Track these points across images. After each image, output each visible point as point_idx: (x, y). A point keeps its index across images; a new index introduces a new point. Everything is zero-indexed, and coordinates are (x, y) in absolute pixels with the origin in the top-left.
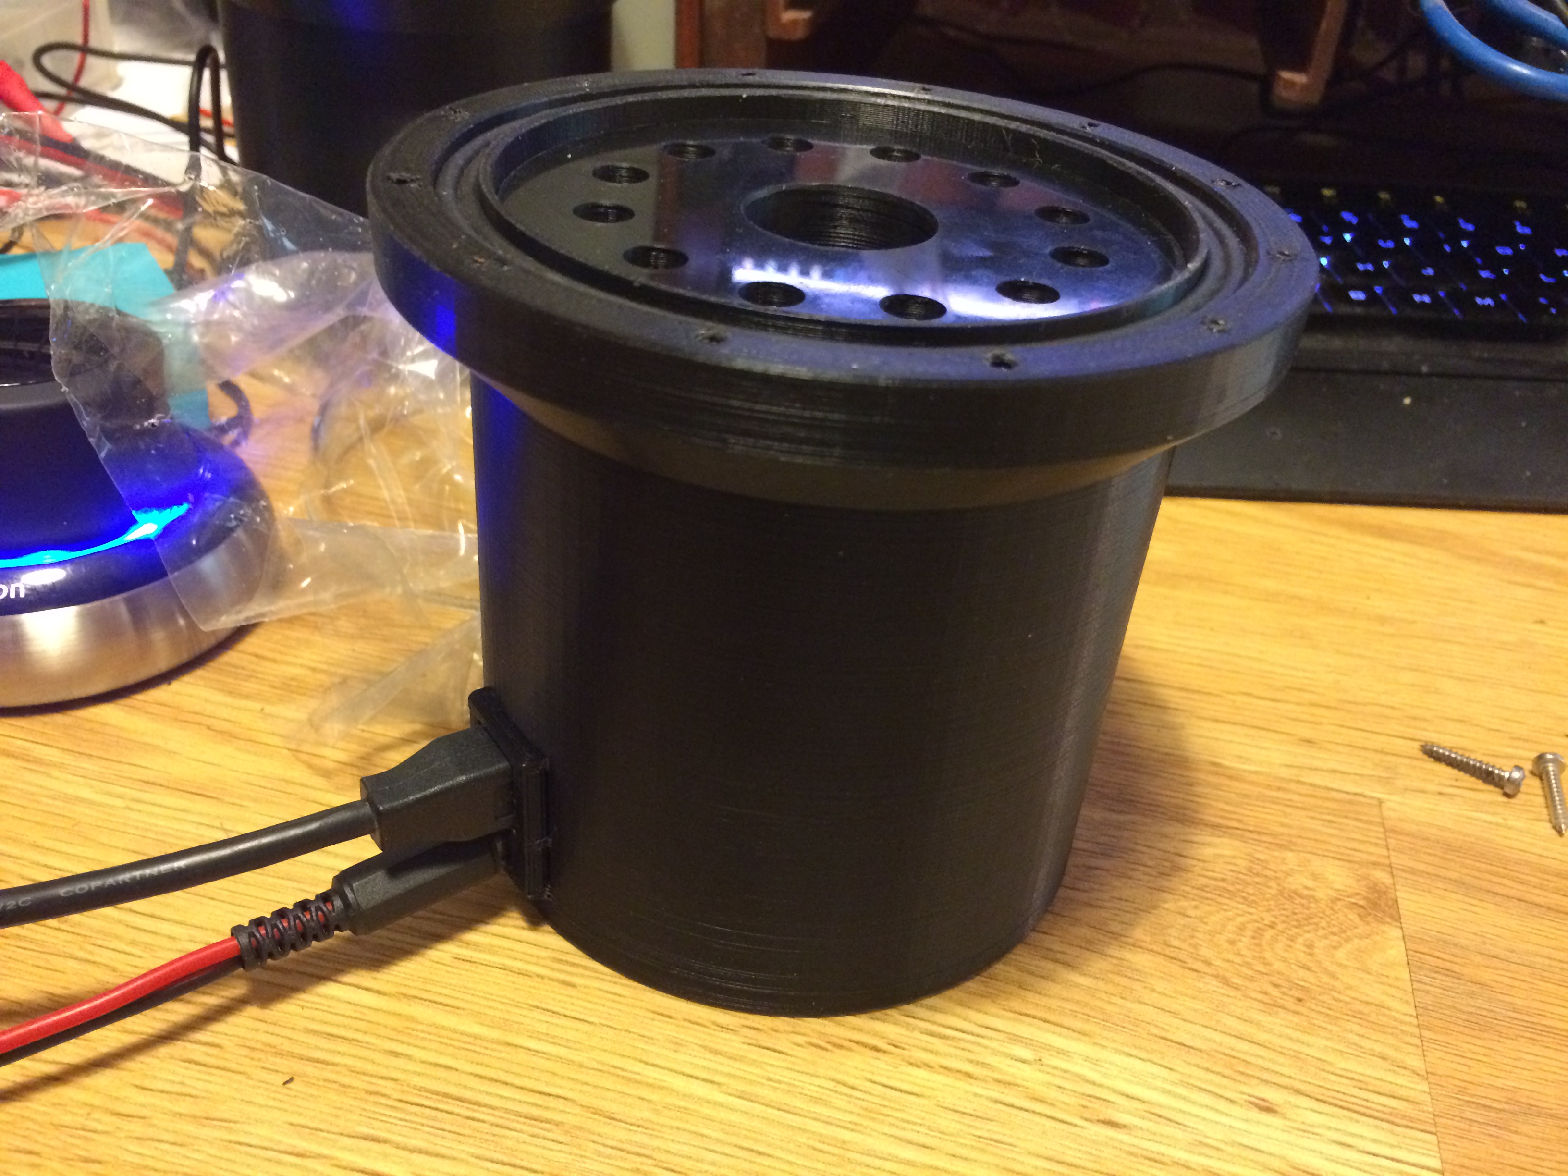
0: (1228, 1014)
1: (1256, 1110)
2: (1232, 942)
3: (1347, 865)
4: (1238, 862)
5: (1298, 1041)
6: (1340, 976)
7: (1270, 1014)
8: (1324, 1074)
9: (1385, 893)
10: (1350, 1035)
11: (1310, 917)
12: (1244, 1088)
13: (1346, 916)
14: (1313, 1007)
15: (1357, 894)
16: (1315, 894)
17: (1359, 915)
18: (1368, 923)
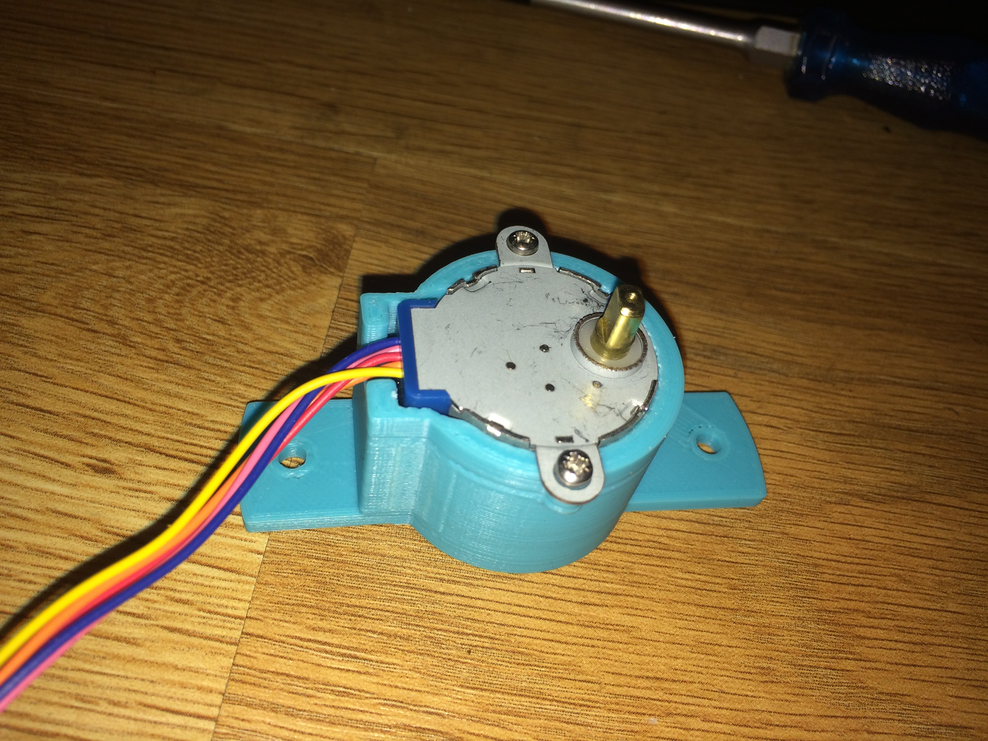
0: (110, 374)
1: (91, 472)
2: (150, 300)
3: (314, 219)
4: (198, 220)
5: (176, 396)
6: (254, 327)
7: (157, 370)
8: (188, 428)
9: (340, 245)
10: (238, 386)
11: (250, 271)
12: (89, 451)
13: (289, 269)
14: (211, 360)
15: (311, 247)
16: (267, 248)
17: (304, 268)
18: (309, 274)
